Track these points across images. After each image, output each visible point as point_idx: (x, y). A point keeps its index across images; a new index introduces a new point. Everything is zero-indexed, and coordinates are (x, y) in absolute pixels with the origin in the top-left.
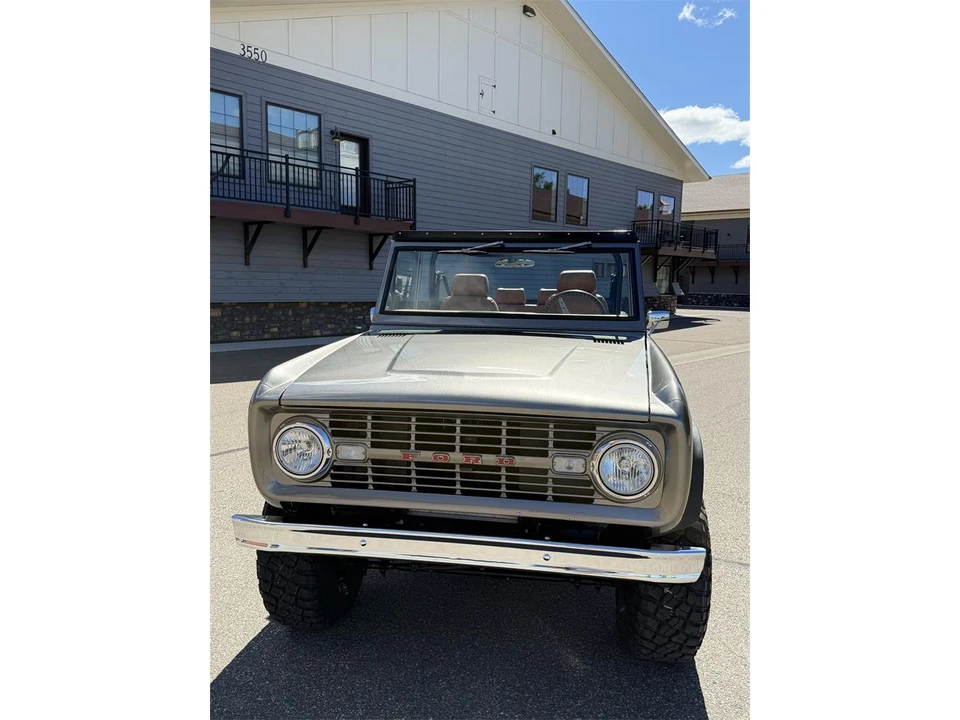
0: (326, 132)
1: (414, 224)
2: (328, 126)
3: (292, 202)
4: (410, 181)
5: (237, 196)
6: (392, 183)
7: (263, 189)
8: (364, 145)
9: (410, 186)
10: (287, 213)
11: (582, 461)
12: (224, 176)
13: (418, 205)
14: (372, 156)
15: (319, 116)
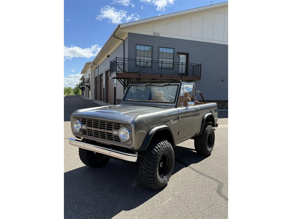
0: (176, 53)
1: (200, 77)
2: (176, 51)
3: (162, 73)
4: (200, 64)
5: (152, 73)
6: (195, 66)
7: (158, 70)
8: (187, 55)
9: (199, 66)
10: (161, 76)
11: (117, 132)
12: (146, 67)
13: (202, 71)
14: (190, 58)
15: (174, 49)
